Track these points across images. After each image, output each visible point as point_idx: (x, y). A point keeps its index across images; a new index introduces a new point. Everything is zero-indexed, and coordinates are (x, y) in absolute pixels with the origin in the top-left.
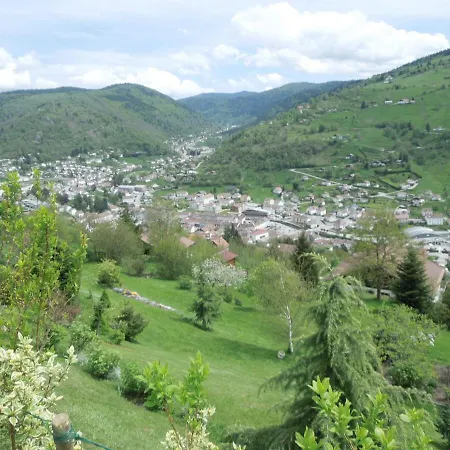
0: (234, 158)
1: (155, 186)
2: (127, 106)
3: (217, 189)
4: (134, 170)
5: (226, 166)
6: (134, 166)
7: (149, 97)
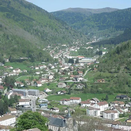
0: (122, 68)
1: (48, 90)
2: (8, 16)
3: (109, 96)
4: (20, 74)
5: (115, 75)
6: (19, 71)
7: (27, 9)
